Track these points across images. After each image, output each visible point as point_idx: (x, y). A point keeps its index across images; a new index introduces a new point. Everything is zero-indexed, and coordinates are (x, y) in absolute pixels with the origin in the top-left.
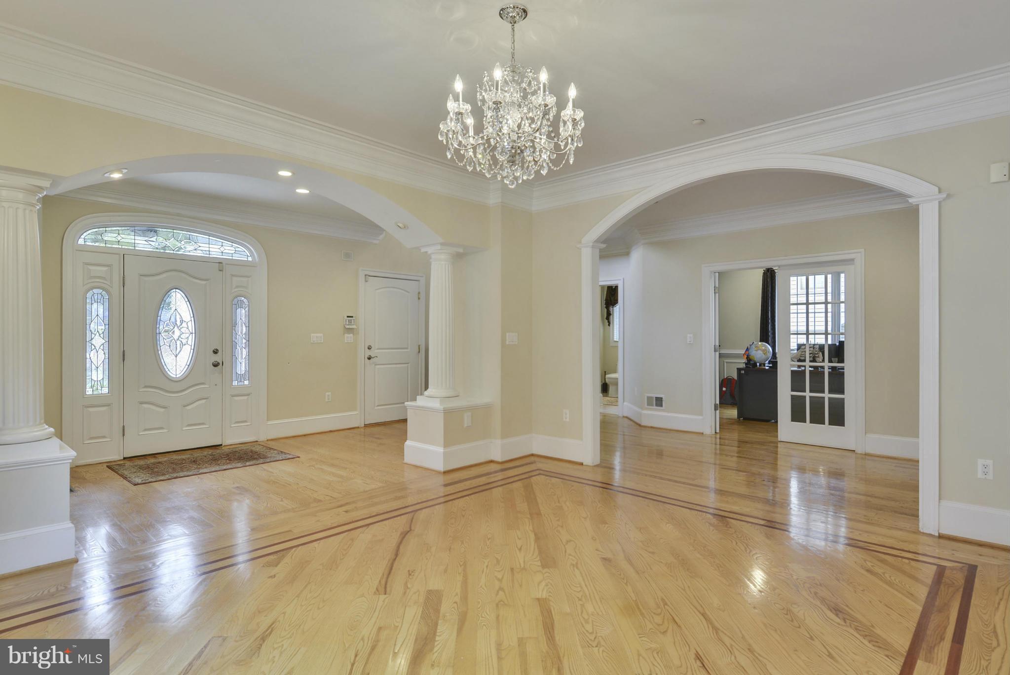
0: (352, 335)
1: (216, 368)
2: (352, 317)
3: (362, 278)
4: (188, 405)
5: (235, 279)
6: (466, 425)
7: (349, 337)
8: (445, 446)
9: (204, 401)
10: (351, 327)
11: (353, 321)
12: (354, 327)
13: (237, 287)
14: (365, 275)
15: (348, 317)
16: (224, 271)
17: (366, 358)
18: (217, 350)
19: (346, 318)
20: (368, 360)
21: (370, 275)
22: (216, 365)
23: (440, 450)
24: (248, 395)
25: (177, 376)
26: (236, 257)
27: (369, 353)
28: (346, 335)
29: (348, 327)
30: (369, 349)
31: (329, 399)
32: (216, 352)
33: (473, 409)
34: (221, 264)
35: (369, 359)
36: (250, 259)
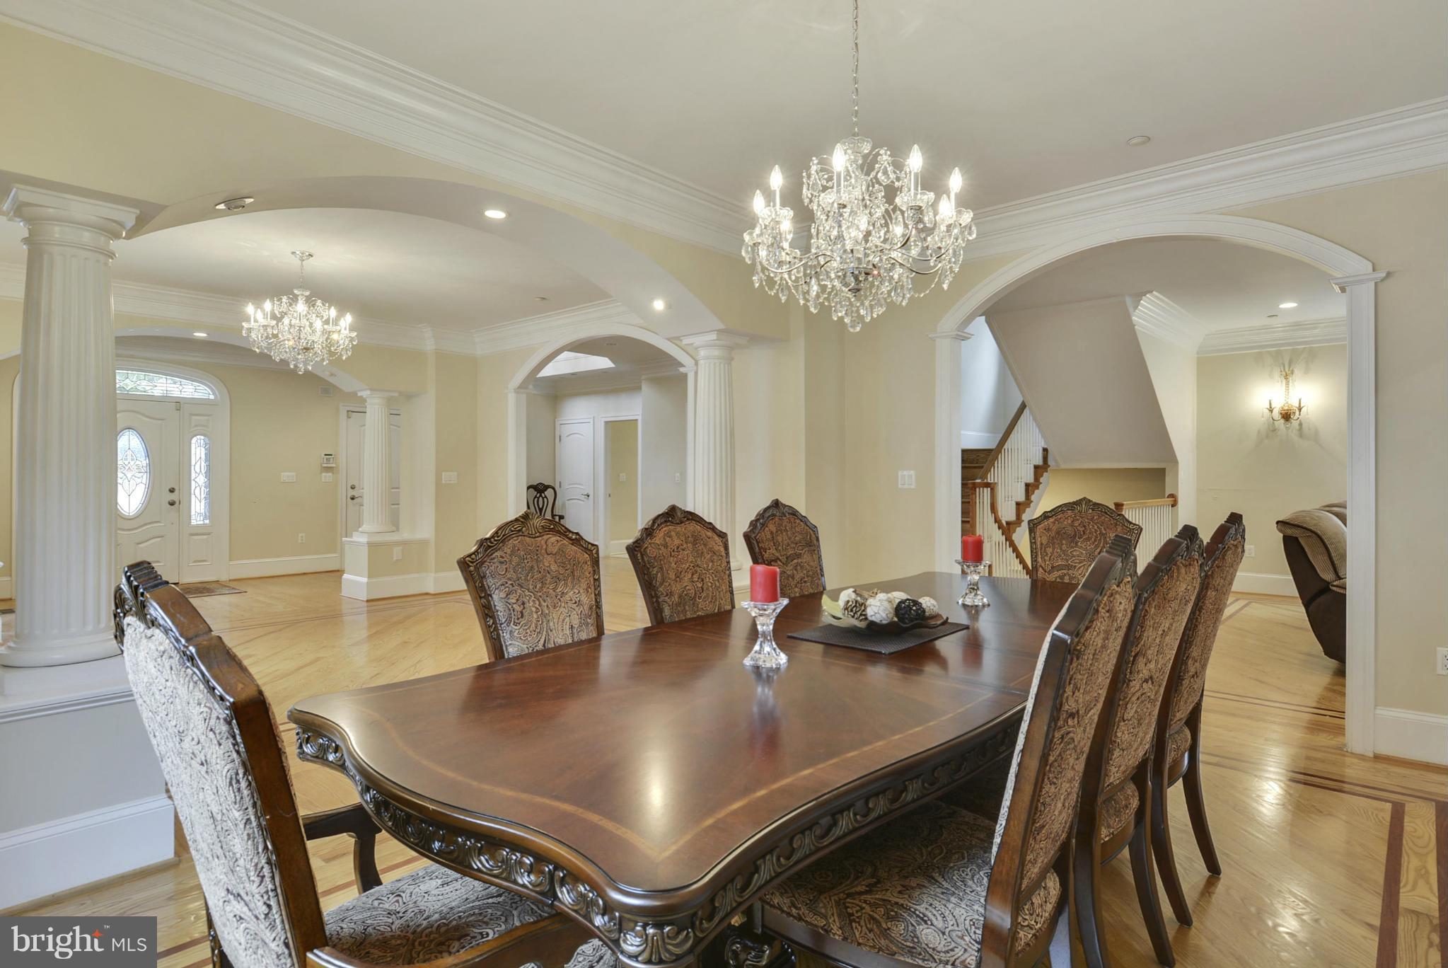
0: (330, 474)
1: (172, 507)
2: (331, 455)
3: (343, 414)
4: (140, 543)
5: (194, 417)
6: (395, 559)
7: (327, 476)
8: (370, 577)
9: (159, 539)
10: (329, 465)
11: (331, 459)
12: (334, 465)
13: (196, 426)
14: (348, 411)
15: (326, 455)
16: (181, 410)
17: (349, 499)
18: (173, 489)
19: (323, 456)
20: (350, 500)
21: (353, 410)
22: (172, 504)
23: (365, 580)
24: (209, 534)
25: (131, 514)
26: (197, 395)
27: (351, 493)
28: (324, 474)
29: (325, 465)
30: (352, 488)
31: (302, 540)
32: (172, 491)
33: (404, 544)
34: (178, 404)
35: (353, 499)
36: (212, 397)
